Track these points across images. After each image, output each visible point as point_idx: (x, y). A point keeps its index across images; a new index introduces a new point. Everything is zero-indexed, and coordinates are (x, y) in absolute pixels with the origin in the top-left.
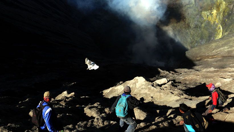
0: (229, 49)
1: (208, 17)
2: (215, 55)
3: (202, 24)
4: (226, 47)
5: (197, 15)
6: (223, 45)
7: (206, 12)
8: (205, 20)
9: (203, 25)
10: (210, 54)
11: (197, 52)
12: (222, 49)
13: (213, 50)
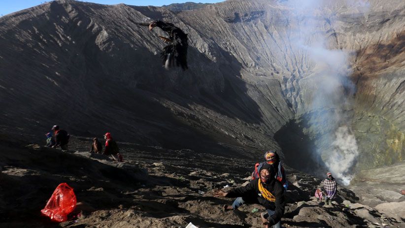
0: (390, 176)
1: (391, 145)
2: (377, 180)
3: (386, 150)
4: (387, 174)
5: (383, 141)
6: (386, 172)
7: (389, 141)
8: (389, 147)
9: (387, 152)
10: (374, 178)
11: (364, 174)
12: (384, 175)
13: (377, 175)
